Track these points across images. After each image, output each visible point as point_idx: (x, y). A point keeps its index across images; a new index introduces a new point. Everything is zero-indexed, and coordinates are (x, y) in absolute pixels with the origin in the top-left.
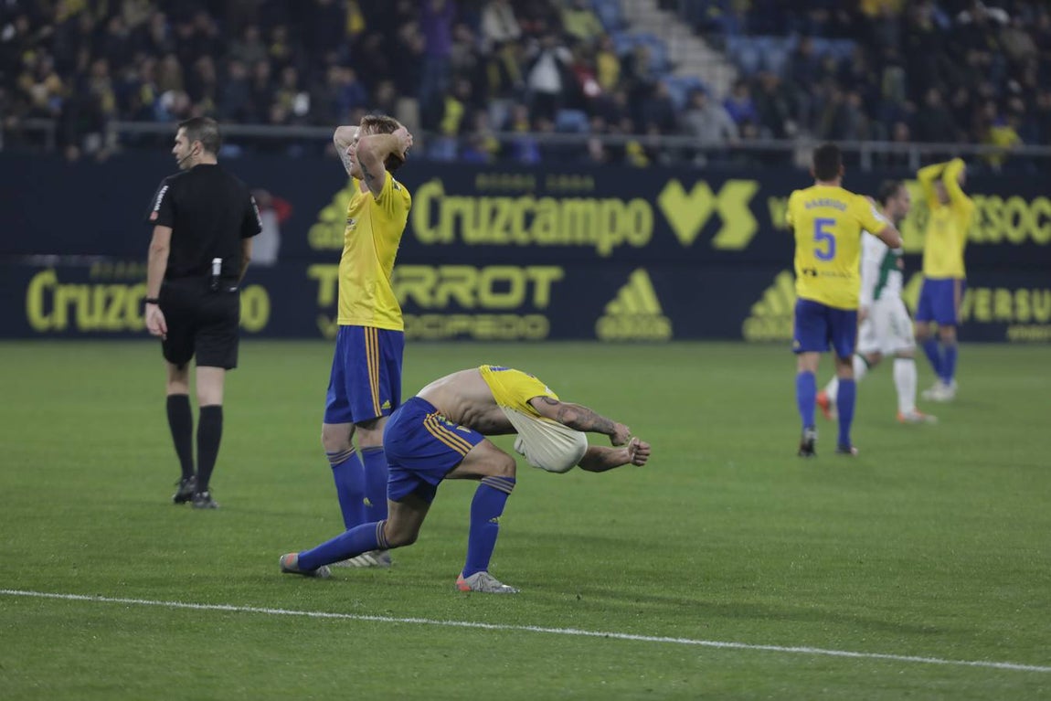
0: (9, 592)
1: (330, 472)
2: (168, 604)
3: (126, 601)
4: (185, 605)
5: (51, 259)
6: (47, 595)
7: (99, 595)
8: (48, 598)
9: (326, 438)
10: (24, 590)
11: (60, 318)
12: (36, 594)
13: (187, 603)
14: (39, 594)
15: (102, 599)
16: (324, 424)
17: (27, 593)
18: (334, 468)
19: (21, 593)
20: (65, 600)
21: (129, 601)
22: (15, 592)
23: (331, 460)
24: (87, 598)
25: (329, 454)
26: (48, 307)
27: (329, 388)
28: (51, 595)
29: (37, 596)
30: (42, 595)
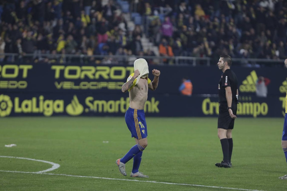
0: (197, 185)
1: (284, 154)
2: (240, 189)
3: (228, 188)
4: (244, 190)
5: (209, 95)
6: (207, 186)
7: (221, 186)
8: (207, 187)
9: (283, 144)
10: (201, 185)
11: (211, 111)
12: (204, 186)
13: (245, 189)
14: (205, 186)
15: (222, 187)
16: (282, 141)
17: (202, 186)
18: (285, 152)
19: (200, 186)
20: (212, 188)
21: (229, 188)
22: (198, 185)
23: (284, 150)
24: (218, 187)
25: (283, 149)
26: (208, 108)
27: (283, 131)
28: (208, 186)
29: (204, 187)
30: (206, 186)
